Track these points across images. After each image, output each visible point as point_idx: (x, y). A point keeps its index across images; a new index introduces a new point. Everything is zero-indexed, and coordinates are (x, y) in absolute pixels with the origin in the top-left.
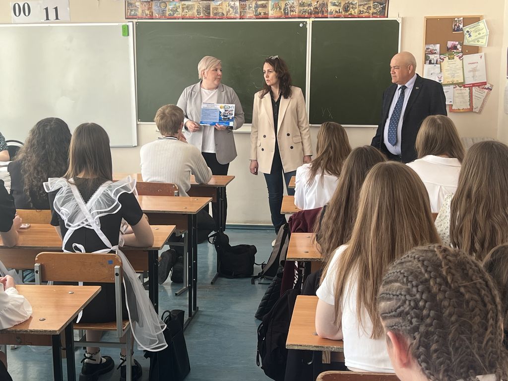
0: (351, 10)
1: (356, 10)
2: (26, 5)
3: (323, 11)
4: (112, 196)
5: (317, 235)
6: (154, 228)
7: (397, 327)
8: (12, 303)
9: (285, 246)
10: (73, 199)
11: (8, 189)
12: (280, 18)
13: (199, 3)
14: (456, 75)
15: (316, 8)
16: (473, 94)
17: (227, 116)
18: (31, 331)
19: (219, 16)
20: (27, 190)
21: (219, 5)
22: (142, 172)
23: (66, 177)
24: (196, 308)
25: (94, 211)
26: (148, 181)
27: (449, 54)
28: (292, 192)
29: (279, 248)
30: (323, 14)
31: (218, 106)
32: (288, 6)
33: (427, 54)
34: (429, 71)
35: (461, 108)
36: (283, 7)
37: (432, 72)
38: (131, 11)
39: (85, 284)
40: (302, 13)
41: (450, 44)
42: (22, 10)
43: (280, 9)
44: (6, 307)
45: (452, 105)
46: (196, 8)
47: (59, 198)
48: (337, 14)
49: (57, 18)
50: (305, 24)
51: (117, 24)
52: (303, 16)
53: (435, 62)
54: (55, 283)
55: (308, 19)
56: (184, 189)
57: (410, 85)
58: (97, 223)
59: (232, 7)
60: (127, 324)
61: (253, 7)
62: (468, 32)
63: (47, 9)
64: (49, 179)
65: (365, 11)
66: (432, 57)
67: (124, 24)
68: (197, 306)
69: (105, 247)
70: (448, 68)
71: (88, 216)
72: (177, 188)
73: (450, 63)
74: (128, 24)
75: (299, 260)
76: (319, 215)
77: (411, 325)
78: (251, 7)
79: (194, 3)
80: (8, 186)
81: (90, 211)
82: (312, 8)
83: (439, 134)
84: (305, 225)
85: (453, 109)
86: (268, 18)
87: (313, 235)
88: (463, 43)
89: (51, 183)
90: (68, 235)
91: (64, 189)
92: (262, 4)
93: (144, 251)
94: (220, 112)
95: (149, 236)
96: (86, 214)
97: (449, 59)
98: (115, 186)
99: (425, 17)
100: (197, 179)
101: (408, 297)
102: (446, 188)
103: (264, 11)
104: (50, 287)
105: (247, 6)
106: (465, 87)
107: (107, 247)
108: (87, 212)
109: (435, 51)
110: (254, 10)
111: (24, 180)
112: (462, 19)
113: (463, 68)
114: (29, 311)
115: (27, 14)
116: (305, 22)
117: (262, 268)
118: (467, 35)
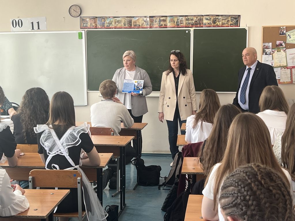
0: (217, 22)
1: (220, 23)
2: (20, 21)
3: (200, 23)
4: (76, 135)
5: (200, 159)
6: (100, 154)
7: (233, 213)
8: (18, 200)
9: (179, 166)
10: (52, 137)
11: (12, 131)
12: (174, 28)
13: (125, 19)
14: (282, 61)
15: (196, 21)
16: (293, 73)
17: (138, 87)
18: (29, 216)
19: (137, 27)
20: (24, 132)
21: (137, 20)
22: (92, 121)
23: (47, 124)
24: (125, 204)
25: (65, 144)
26: (95, 127)
27: (277, 49)
28: (183, 132)
29: (175, 167)
30: (200, 25)
31: (134, 81)
32: (179, 21)
33: (264, 48)
34: (265, 59)
35: (285, 81)
36: (176, 21)
37: (267, 60)
38: (84, 24)
39: (59, 189)
40: (188, 25)
41: (278, 42)
42: (18, 23)
43: (174, 22)
44: (14, 202)
45: (280, 80)
46: (123, 22)
47: (44, 136)
48: (208, 25)
49: (39, 29)
50: (189, 31)
51: (75, 32)
52: (188, 26)
53: (269, 54)
54: (41, 188)
55: (191, 28)
56: (117, 131)
57: (253, 67)
58: (67, 152)
59: (145, 21)
60: (84, 213)
61: (158, 21)
62: (289, 35)
63: (32, 23)
64: (37, 125)
65: (226, 23)
66: (267, 50)
67: (79, 32)
68: (125, 203)
69: (71, 166)
70: (277, 57)
71: (61, 148)
72: (113, 131)
73: (278, 54)
74: (82, 32)
75: (189, 174)
76: (201, 146)
77: (242, 211)
78: (157, 21)
79: (122, 19)
80: (12, 129)
81: (62, 144)
82: (193, 21)
83: (273, 97)
84: (192, 152)
85: (280, 82)
86: (167, 28)
87: (198, 158)
88: (286, 42)
89: (38, 128)
90: (49, 159)
91: (47, 131)
92: (163, 19)
93: (94, 169)
94: (135, 85)
95: (98, 159)
96: (60, 146)
97: (278, 51)
98: (77, 129)
99: (262, 26)
100: (125, 125)
101: (239, 194)
102: (278, 130)
103: (164, 24)
104: (38, 191)
105: (154, 21)
106: (287, 69)
107: (72, 166)
108: (60, 145)
109: (269, 47)
110: (158, 23)
111: (22, 126)
112: (285, 27)
113: (286, 57)
114: (27, 205)
115: (20, 26)
116: (189, 30)
117: (165, 180)
118: (288, 37)
